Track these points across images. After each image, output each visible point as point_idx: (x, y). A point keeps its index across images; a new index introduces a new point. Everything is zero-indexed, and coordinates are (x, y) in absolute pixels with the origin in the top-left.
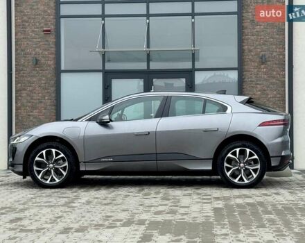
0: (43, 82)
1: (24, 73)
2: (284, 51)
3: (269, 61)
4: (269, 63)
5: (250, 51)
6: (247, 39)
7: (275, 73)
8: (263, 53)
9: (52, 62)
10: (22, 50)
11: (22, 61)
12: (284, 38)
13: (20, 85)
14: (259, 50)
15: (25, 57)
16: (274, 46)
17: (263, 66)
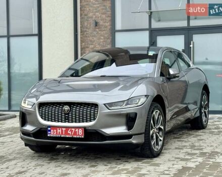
0: (101, 40)
1: (87, 34)
9: (108, 24)
10: (85, 15)
11: (86, 24)
13: (84, 44)
15: (88, 20)
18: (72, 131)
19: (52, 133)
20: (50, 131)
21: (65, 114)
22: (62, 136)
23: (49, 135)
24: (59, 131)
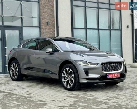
3: (50, 24)
6: (42, 14)
8: (47, 21)
12: (54, 15)
16: (51, 18)
17: (47, 26)
18: (116, 75)
19: (109, 77)
20: (108, 76)
21: (112, 67)
22: (113, 77)
23: (108, 78)
24: (112, 75)
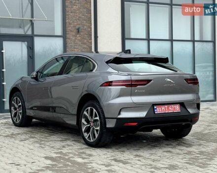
2: (91, 25)
3: (82, 32)
4: (82, 33)
5: (70, 24)
6: (68, 15)
7: (86, 41)
8: (78, 26)
12: (91, 16)
14: (75, 24)
16: (85, 22)
17: (78, 36)
